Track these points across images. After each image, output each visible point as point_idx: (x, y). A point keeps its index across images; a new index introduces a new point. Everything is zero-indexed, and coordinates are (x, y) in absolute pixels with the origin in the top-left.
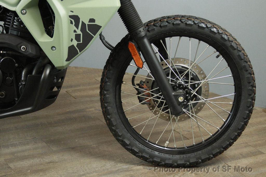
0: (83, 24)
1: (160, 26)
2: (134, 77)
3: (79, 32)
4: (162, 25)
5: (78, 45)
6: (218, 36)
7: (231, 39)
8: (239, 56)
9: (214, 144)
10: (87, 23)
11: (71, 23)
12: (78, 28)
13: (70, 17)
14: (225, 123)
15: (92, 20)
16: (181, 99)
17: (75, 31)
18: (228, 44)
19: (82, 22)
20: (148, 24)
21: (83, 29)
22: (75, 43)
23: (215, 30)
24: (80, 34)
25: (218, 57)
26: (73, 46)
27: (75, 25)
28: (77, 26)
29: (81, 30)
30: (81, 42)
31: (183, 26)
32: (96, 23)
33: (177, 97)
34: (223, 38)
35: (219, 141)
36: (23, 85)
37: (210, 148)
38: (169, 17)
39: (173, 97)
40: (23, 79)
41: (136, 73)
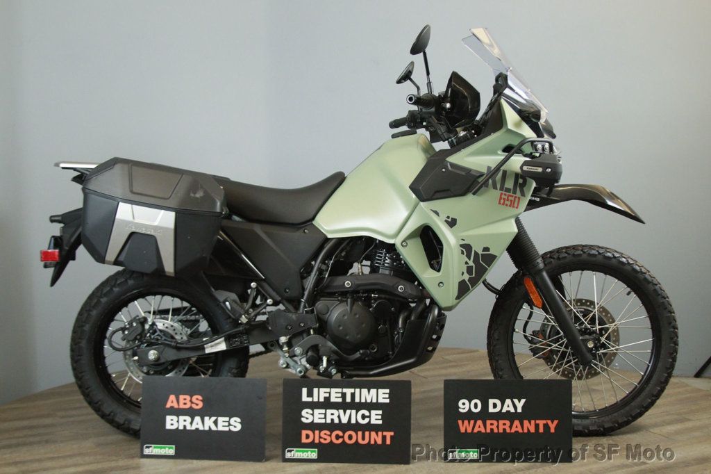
0: (476, 254)
1: (559, 258)
2: (527, 323)
3: (471, 263)
4: (560, 257)
5: (470, 280)
6: (627, 267)
7: (643, 270)
8: (655, 290)
9: (633, 404)
10: (480, 252)
11: (463, 253)
12: (469, 259)
13: (461, 246)
14: (643, 376)
15: (486, 249)
16: (591, 345)
17: (466, 263)
18: (641, 276)
19: (475, 252)
20: (544, 256)
21: (476, 260)
22: (466, 277)
23: (624, 260)
24: (472, 266)
25: (629, 294)
26: (464, 280)
27: (467, 256)
28: (469, 256)
29: (473, 262)
30: (474, 276)
31: (584, 256)
32: (491, 252)
33: (585, 341)
34: (634, 270)
35: (639, 399)
36: (400, 334)
37: (627, 408)
38: (567, 248)
39: (581, 343)
40: (400, 326)
41: (530, 317)
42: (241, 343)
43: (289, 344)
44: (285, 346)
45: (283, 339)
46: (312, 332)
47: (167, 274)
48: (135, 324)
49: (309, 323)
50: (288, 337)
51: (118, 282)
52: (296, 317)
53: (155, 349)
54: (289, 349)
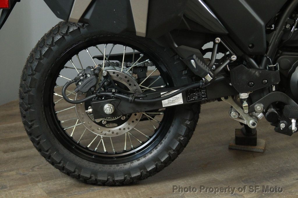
42: (199, 97)
43: (250, 100)
44: (245, 102)
45: (244, 96)
46: (274, 89)
47: (137, 34)
48: (89, 76)
49: (272, 80)
50: (249, 94)
51: (71, 30)
52: (260, 74)
53: (110, 102)
54: (249, 106)
